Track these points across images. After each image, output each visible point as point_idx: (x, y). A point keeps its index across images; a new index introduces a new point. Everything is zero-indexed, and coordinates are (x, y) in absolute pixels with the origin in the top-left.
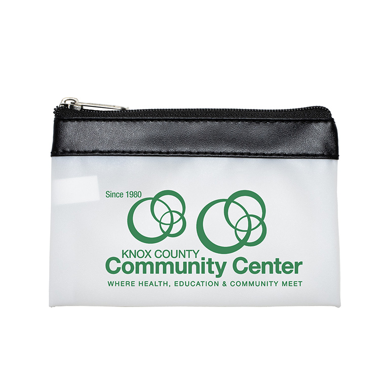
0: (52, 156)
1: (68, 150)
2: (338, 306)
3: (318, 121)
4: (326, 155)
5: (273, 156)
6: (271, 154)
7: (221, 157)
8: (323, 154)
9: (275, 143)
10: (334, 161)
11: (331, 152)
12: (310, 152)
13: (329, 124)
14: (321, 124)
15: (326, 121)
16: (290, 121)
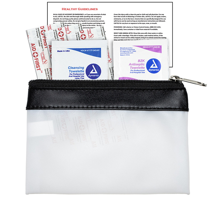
0: (26, 109)
1: (36, 106)
2: (189, 194)
3: (176, 89)
4: (181, 109)
5: (152, 109)
6: (150, 108)
7: (122, 110)
8: (180, 108)
9: (153, 102)
10: (186, 112)
11: (184, 107)
12: (172, 107)
13: (183, 91)
14: (178, 91)
15: (181, 89)
16: (161, 89)
